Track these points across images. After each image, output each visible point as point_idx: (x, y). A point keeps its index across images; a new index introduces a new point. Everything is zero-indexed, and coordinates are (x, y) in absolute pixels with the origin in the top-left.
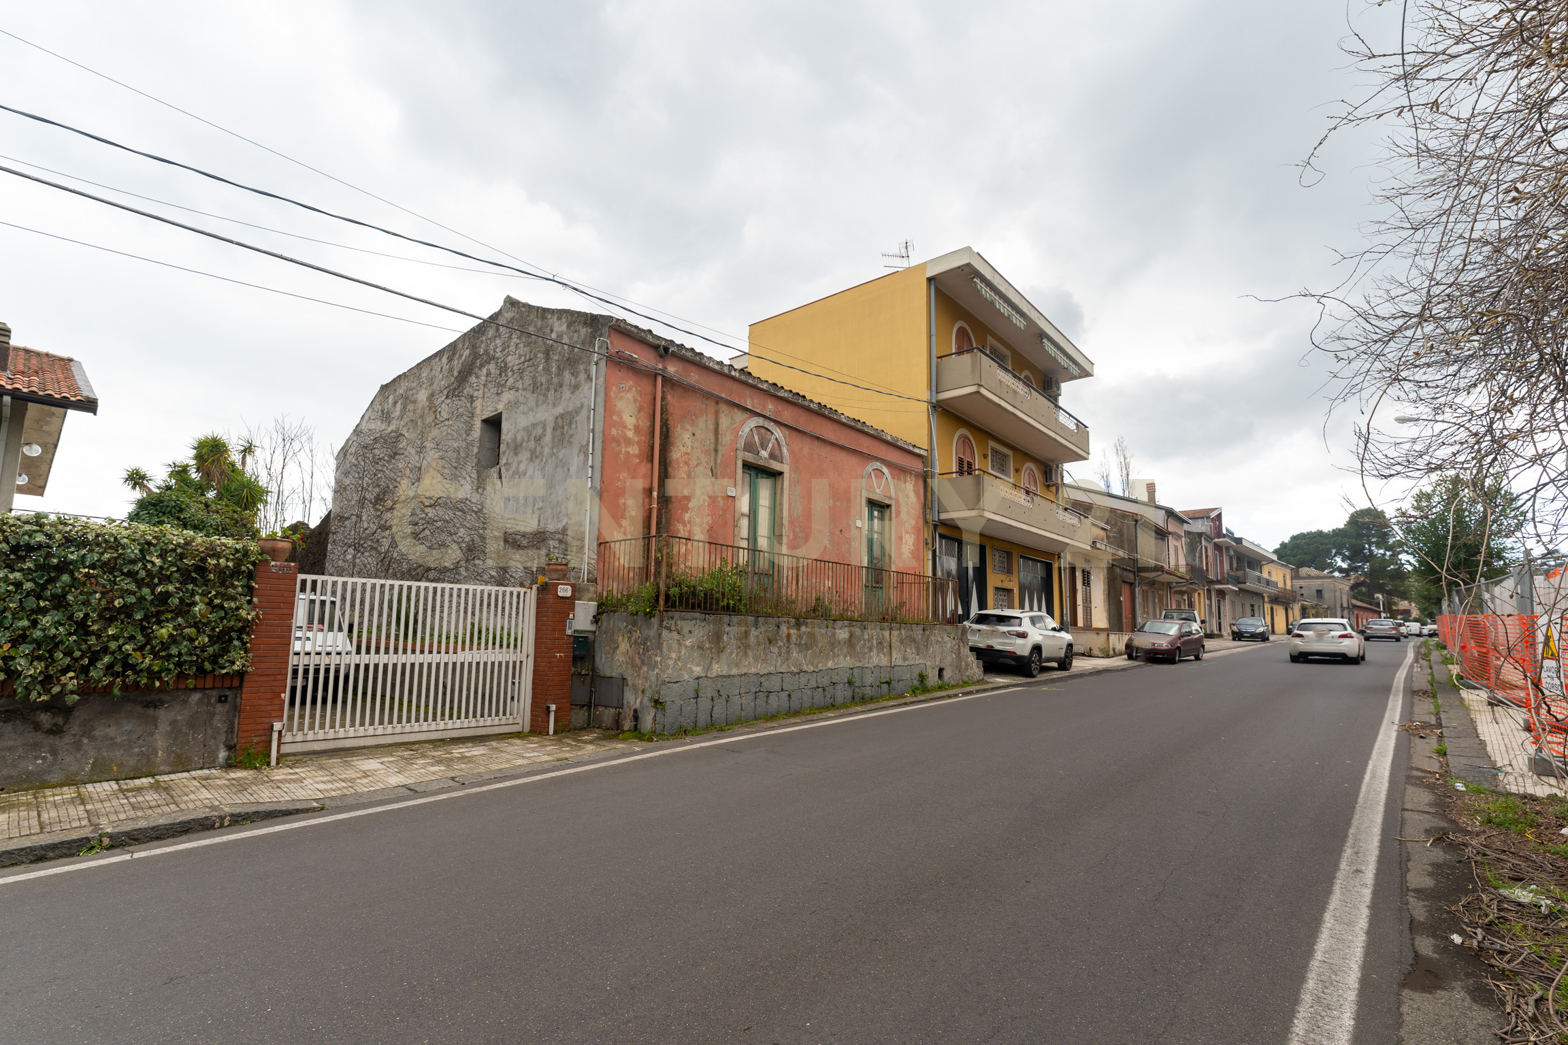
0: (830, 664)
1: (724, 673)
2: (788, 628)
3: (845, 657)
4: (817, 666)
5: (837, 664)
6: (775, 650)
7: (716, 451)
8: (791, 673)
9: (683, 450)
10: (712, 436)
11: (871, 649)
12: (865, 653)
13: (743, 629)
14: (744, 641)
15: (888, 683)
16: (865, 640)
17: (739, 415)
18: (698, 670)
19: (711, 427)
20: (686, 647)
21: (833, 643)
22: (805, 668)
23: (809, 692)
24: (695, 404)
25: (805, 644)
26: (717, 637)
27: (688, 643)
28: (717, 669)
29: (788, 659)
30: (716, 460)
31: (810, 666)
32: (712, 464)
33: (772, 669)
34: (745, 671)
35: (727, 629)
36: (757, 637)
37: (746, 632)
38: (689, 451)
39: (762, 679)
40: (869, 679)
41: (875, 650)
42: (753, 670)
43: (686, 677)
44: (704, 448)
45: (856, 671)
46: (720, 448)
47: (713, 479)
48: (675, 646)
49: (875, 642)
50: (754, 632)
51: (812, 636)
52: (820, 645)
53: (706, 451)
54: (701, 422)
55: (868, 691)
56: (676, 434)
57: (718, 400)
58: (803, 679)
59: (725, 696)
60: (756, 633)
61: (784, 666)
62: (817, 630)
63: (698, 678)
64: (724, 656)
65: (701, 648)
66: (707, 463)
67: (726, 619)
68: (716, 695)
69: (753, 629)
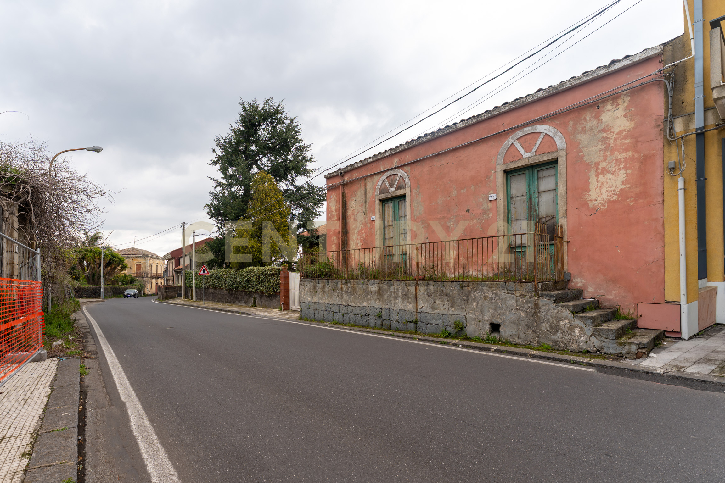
0: (365, 304)
1: (317, 301)
2: (342, 284)
3: (376, 301)
4: (357, 304)
5: (370, 304)
6: (336, 294)
7: (366, 202)
8: (344, 305)
9: (351, 209)
10: (363, 197)
11: (396, 298)
12: (391, 300)
13: (323, 285)
14: (323, 290)
15: (416, 323)
16: (391, 292)
17: (376, 178)
18: (309, 299)
19: (363, 192)
20: (306, 291)
21: (367, 293)
22: (350, 304)
23: (353, 316)
24: (356, 186)
25: (350, 292)
26: (314, 288)
27: (307, 290)
28: (315, 299)
29: (342, 299)
30: (366, 207)
31: (353, 303)
32: (364, 209)
33: (334, 302)
34: (324, 301)
35: (318, 285)
36: (328, 288)
37: (324, 286)
38: (354, 208)
39: (331, 306)
40: (395, 317)
41: (400, 299)
42: (327, 302)
43: (306, 301)
44: (360, 204)
45: (383, 310)
46: (367, 200)
47: (365, 216)
48: (303, 290)
49: (400, 294)
50: (327, 286)
51: (354, 288)
52: (359, 293)
53: (361, 205)
54: (359, 193)
55: (394, 325)
56: (349, 204)
57: (365, 178)
58: (350, 309)
59: (318, 310)
60: (328, 287)
61: (340, 302)
62: (356, 285)
63: (310, 302)
64: (317, 295)
65: (310, 291)
66: (362, 210)
67: (317, 281)
68: (315, 309)
69: (327, 285)
